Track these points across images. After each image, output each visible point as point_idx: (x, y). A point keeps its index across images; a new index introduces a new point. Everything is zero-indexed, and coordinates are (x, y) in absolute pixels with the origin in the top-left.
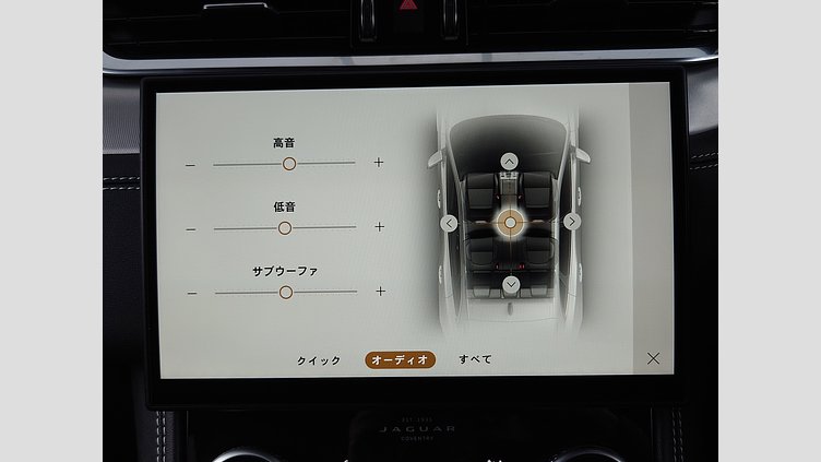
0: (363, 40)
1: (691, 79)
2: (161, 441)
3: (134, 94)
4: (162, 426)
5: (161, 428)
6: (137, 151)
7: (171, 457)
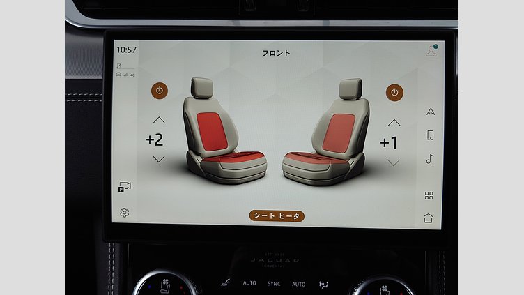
0: (247, 10)
2: (111, 263)
3: (100, 41)
4: (112, 253)
5: (111, 255)
6: (101, 77)
7: (117, 273)
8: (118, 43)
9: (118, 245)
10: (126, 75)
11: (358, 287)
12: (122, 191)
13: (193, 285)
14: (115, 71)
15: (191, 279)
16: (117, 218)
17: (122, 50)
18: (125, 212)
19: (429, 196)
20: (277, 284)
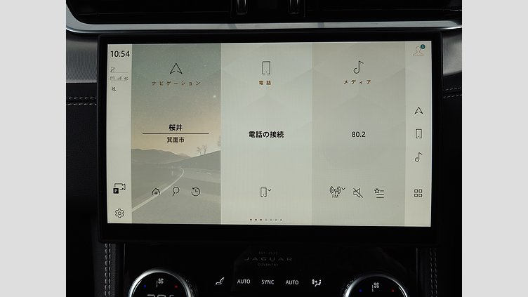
0: (239, 14)
1: (445, 41)
2: (108, 263)
3: (94, 46)
5: (108, 254)
6: (95, 81)
7: (114, 273)
8: (111, 48)
9: (114, 245)
10: (120, 78)
11: (350, 284)
12: (117, 192)
13: (188, 284)
14: (109, 74)
15: (186, 278)
16: (112, 219)
17: (116, 54)
18: (120, 213)
19: (418, 193)
20: (270, 282)
